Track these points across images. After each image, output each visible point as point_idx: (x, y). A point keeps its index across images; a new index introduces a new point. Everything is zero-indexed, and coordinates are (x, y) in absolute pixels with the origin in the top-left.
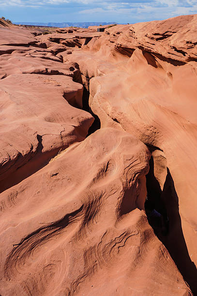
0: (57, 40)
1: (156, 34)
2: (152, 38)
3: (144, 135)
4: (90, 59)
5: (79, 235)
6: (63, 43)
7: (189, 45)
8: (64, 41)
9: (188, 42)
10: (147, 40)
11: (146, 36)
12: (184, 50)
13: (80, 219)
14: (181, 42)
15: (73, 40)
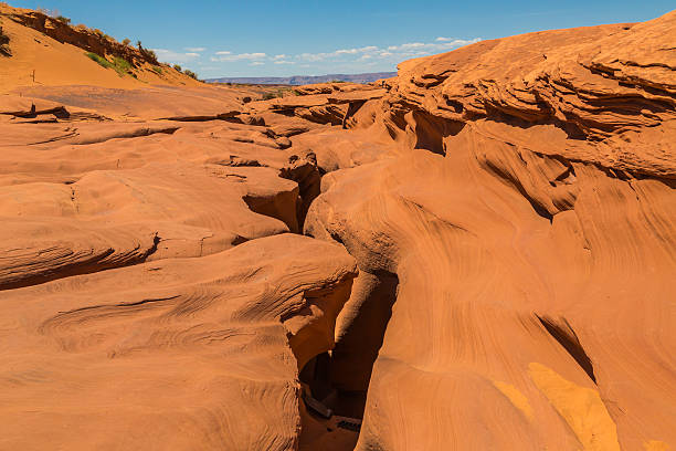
0: (289, 111)
1: (426, 77)
2: (420, 85)
3: (372, 253)
4: (346, 141)
5: (158, 320)
6: (305, 117)
7: (469, 90)
8: (307, 112)
9: (467, 86)
10: (413, 88)
11: (412, 81)
12: (460, 100)
13: (169, 307)
14: (459, 86)
15: (327, 108)
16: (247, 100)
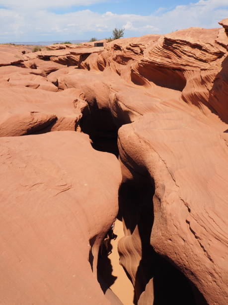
0: (47, 58)
6: (56, 61)
8: (57, 59)
15: (67, 57)
16: (24, 53)
